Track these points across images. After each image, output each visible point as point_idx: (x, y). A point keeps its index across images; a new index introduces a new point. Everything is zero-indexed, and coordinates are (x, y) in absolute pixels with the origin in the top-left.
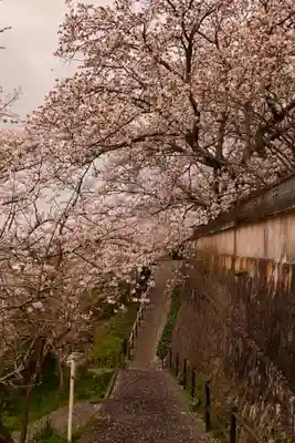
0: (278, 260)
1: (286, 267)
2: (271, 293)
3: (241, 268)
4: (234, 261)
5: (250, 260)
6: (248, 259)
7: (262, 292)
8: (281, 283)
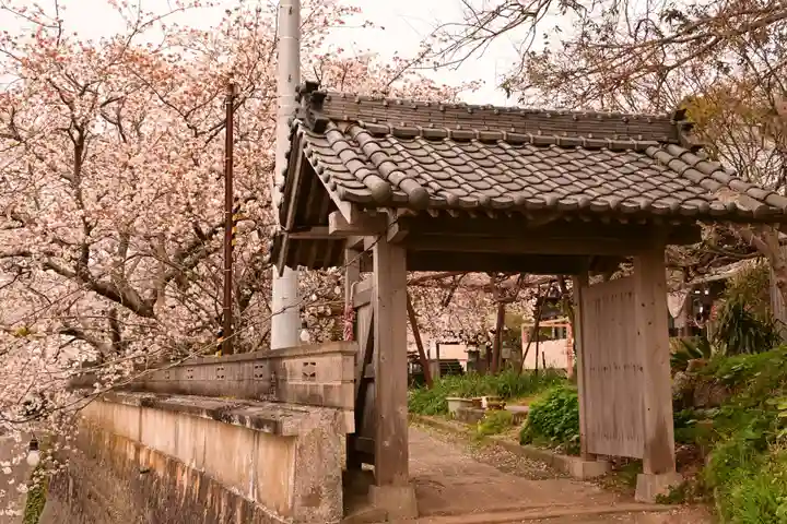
0: (187, 463)
1: (194, 474)
2: (180, 499)
3: (147, 462)
4: (138, 449)
5: (159, 454)
6: (156, 452)
7: (171, 498)
8: (190, 489)
